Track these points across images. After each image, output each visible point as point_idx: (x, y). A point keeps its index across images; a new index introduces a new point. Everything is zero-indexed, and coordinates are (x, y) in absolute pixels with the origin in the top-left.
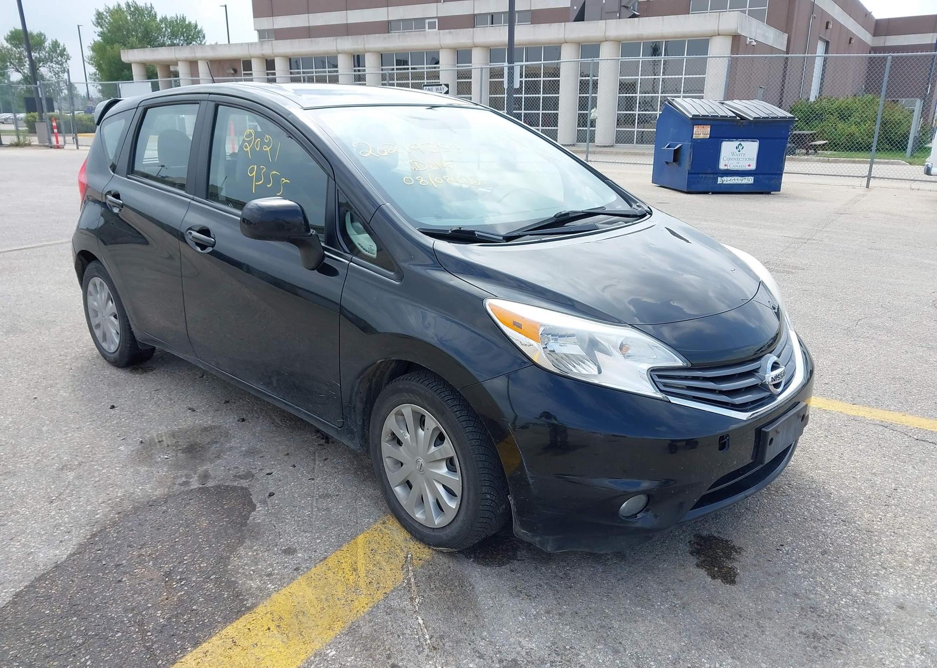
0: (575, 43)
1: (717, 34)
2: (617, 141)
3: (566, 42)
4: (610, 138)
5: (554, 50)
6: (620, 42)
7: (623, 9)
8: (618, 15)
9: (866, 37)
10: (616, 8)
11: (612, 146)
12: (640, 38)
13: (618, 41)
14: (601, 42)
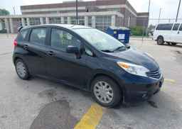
3: (85, 16)
5: (83, 17)
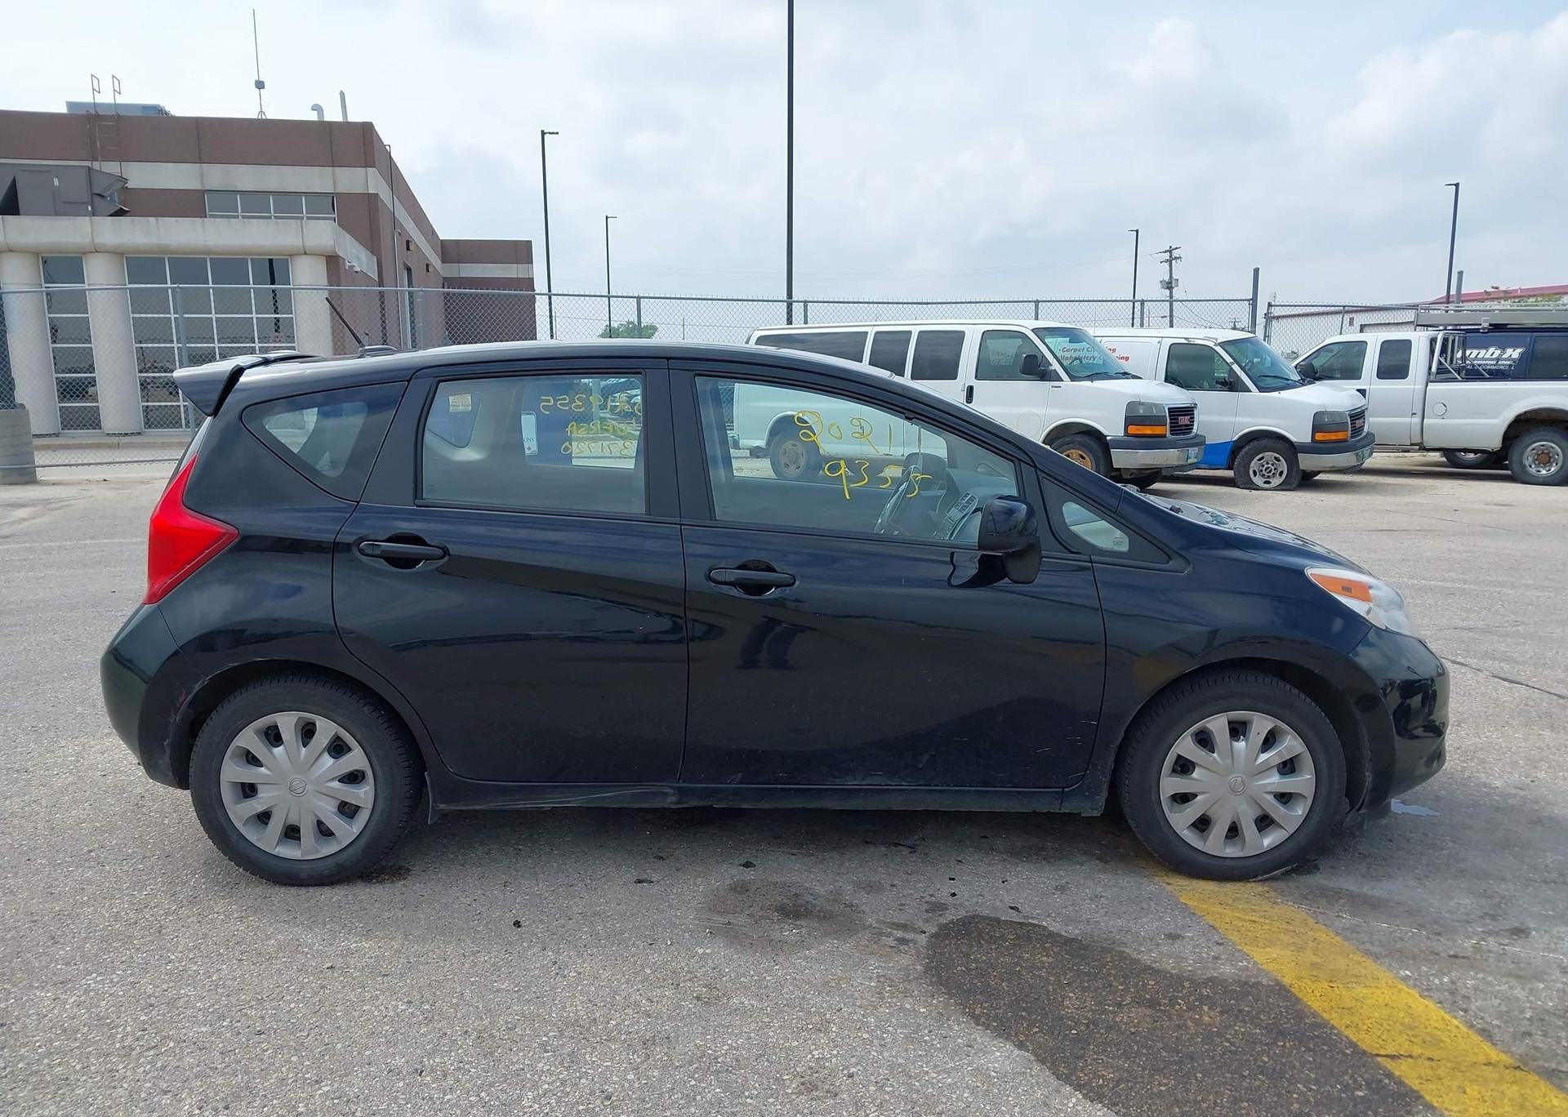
0: (34, 253)
1: (303, 252)
2: (149, 424)
3: (11, 251)
4: (136, 421)
6: (122, 254)
7: (97, 199)
8: (90, 208)
9: (435, 260)
10: (85, 197)
11: (139, 434)
12: (164, 250)
13: (118, 253)
14: (84, 253)
